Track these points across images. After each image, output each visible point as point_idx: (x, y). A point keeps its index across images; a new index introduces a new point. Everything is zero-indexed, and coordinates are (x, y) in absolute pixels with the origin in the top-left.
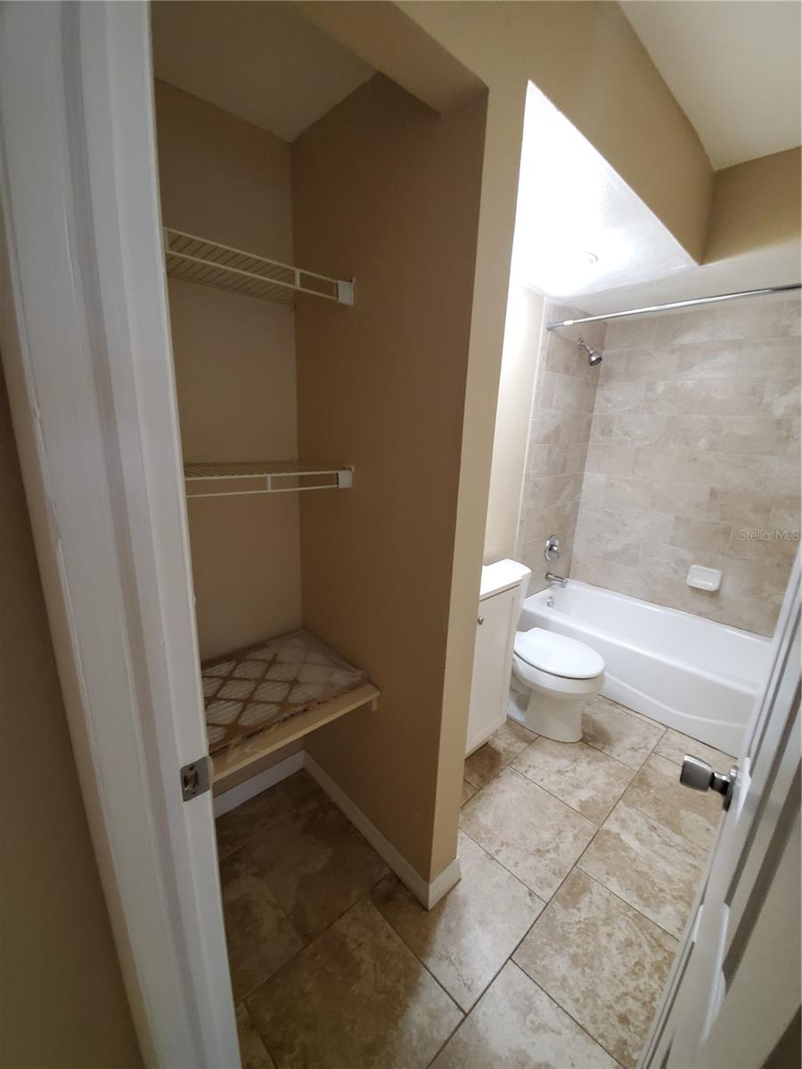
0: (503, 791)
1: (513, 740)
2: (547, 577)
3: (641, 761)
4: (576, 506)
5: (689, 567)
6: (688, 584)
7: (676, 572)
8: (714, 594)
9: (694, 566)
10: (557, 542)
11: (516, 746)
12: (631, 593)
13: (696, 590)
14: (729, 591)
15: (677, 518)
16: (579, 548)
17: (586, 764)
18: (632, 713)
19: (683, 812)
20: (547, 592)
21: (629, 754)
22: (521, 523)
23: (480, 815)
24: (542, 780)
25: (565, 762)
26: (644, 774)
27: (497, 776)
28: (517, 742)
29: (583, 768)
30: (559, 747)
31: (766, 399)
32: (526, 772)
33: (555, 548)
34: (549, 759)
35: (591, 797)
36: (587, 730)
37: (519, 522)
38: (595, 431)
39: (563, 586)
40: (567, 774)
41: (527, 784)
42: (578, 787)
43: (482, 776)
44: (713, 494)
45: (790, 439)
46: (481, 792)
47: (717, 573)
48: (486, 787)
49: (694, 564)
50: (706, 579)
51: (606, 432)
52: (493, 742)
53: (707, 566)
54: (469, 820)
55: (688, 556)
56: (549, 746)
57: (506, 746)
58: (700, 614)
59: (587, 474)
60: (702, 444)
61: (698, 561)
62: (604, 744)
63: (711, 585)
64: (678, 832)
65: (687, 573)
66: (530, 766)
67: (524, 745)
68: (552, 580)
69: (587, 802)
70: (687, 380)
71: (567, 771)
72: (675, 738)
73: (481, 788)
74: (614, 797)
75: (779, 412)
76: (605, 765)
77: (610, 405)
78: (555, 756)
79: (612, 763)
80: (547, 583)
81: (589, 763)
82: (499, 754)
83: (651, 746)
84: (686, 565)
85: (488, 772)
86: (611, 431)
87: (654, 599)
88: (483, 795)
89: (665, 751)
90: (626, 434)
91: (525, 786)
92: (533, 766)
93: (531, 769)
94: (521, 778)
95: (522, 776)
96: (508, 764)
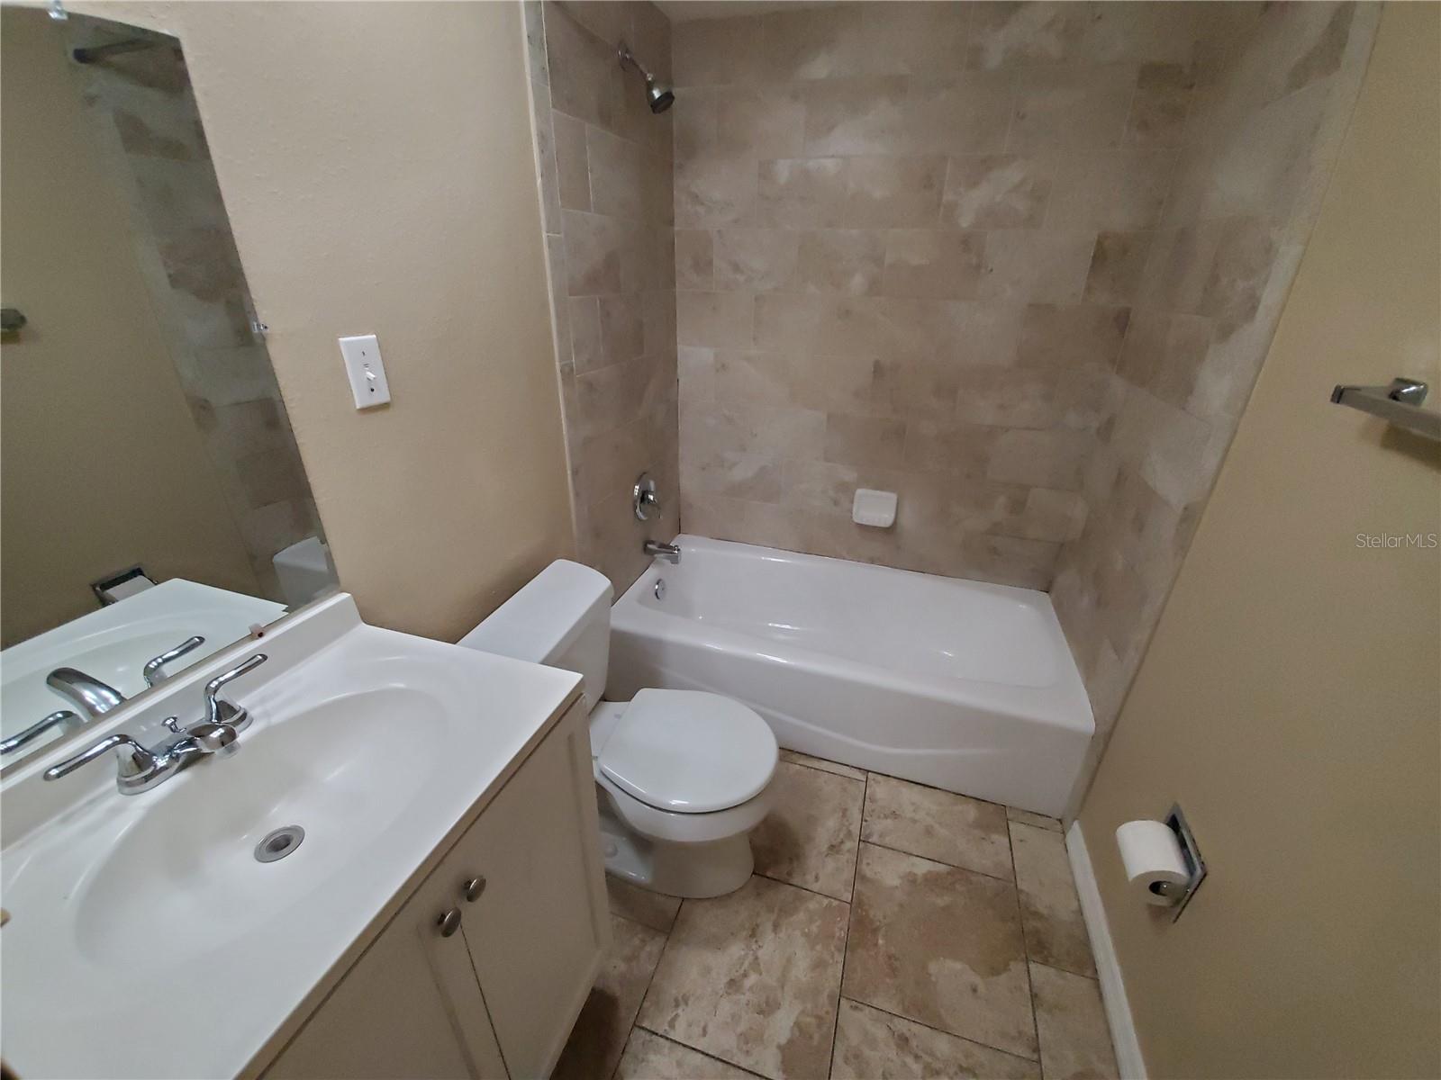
1: (636, 941)
2: (645, 549)
3: (848, 874)
4: (673, 411)
5: (854, 494)
6: (856, 521)
7: (836, 503)
8: (890, 531)
9: (859, 492)
10: (652, 485)
11: (643, 957)
12: (777, 545)
13: (863, 528)
14: (908, 521)
15: (829, 417)
16: (689, 481)
17: (773, 935)
18: (816, 764)
19: (933, 967)
20: (651, 574)
21: (830, 864)
22: (575, 472)
24: (705, 1032)
25: (736, 950)
26: (860, 904)
28: (643, 942)
29: (769, 947)
31: (948, 197)
32: (672, 1025)
33: (651, 497)
34: (709, 957)
35: (797, 1024)
36: (757, 843)
37: (569, 472)
38: (683, 263)
39: (675, 560)
40: (748, 982)
41: (679, 1062)
42: (767, 1008)
44: (878, 369)
45: (983, 271)
47: (892, 498)
49: (859, 486)
50: (875, 508)
51: (703, 265)
53: (877, 488)
55: (849, 475)
56: (706, 920)
57: (622, 967)
58: (872, 561)
59: (682, 349)
60: (858, 282)
61: (864, 482)
62: (791, 860)
63: (884, 517)
64: (939, 1027)
65: (852, 502)
66: (677, 1006)
67: (660, 940)
68: (652, 553)
69: (791, 1042)
70: (826, 157)
71: (745, 975)
72: (881, 790)
74: (830, 997)
75: (965, 222)
76: (801, 916)
77: (701, 210)
78: (717, 943)
79: (812, 905)
80: (646, 558)
81: (776, 927)
82: (614, 1002)
83: (855, 829)
84: (847, 490)
86: (710, 263)
87: (808, 548)
89: (878, 826)
90: (736, 268)
91: (674, 1071)
92: (683, 997)
93: (680, 1011)
94: (666, 1051)
95: (668, 1044)
96: (634, 1025)
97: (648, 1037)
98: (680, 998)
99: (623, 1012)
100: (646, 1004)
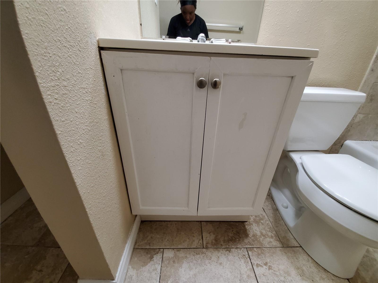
0: (221, 264)
1: (270, 234)
11: (268, 239)
23: (185, 265)
27: (228, 249)
28: (272, 237)
30: (314, 269)
32: (258, 265)
34: (293, 272)
36: (363, 274)
41: (248, 276)
43: (216, 240)
46: (204, 250)
48: (211, 250)
52: (251, 224)
54: (174, 262)
56: (303, 260)
57: (259, 234)
66: (266, 264)
67: (278, 244)
73: (207, 248)
82: (247, 236)
85: (224, 241)
88: (203, 253)
91: (245, 276)
92: (270, 266)
93: (265, 267)
94: (248, 268)
95: (251, 267)
96: (246, 248)
97: (247, 256)
98: (269, 264)
99: (246, 241)
100: (255, 249)
